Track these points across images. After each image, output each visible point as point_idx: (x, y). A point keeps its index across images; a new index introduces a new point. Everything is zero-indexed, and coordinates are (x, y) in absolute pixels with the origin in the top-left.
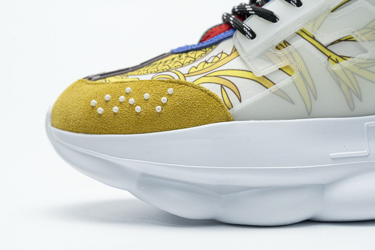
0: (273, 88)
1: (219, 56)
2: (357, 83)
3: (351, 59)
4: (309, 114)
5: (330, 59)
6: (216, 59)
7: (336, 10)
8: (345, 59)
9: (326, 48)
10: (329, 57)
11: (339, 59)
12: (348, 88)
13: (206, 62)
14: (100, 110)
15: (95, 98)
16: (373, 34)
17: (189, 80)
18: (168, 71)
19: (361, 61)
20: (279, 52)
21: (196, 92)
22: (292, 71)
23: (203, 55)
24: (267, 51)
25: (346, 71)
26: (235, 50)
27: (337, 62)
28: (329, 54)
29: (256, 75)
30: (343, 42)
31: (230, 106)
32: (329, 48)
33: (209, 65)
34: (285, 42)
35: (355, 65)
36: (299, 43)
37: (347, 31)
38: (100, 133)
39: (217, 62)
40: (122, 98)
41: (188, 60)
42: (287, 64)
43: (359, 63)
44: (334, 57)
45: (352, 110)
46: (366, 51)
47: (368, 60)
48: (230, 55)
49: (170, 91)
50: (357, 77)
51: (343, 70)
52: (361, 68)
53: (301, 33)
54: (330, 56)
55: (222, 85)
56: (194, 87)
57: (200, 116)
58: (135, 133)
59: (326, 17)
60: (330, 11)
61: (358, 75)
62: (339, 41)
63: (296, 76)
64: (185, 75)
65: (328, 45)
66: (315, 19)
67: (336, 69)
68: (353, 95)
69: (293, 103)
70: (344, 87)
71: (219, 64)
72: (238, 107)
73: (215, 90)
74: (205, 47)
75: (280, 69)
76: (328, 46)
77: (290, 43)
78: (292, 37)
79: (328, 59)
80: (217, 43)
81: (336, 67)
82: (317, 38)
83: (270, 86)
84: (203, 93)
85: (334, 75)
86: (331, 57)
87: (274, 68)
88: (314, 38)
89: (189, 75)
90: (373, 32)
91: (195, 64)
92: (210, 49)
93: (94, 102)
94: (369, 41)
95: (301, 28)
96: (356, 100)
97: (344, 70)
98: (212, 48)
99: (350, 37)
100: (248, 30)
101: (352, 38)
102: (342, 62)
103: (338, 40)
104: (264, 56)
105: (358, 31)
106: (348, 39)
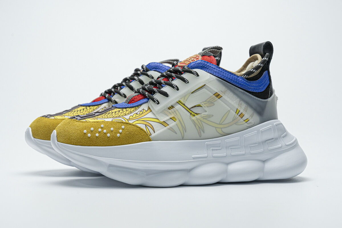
0: (168, 127)
1: (142, 111)
2: (202, 125)
3: (200, 115)
4: (183, 138)
6: (141, 113)
7: (193, 93)
9: (189, 109)
10: (191, 114)
11: (195, 114)
12: (199, 127)
13: (137, 114)
14: (89, 135)
15: (85, 129)
16: (209, 104)
17: (130, 122)
18: (119, 117)
19: (204, 115)
20: (170, 111)
21: (135, 128)
22: (176, 119)
23: (135, 110)
24: (164, 110)
25: (198, 120)
26: (149, 108)
27: (194, 116)
28: (191, 112)
29: (160, 121)
30: (197, 107)
31: (150, 135)
32: (190, 109)
33: (138, 115)
34: (172, 106)
35: (202, 117)
36: (178, 107)
37: (199, 102)
38: (89, 146)
39: (142, 114)
40: (100, 130)
41: (128, 112)
42: (173, 116)
44: (193, 113)
45: (200, 137)
46: (206, 111)
47: (207, 115)
48: (147, 111)
49: (123, 127)
50: (203, 123)
51: (197, 119)
52: (204, 119)
53: (179, 102)
55: (146, 125)
56: (133, 126)
57: (137, 138)
58: (107, 146)
59: (189, 95)
60: (191, 93)
61: (203, 122)
62: (195, 106)
63: (177, 121)
64: (128, 120)
66: (185, 96)
68: (201, 130)
69: (176, 133)
70: (197, 127)
71: (143, 115)
72: (153, 135)
73: (143, 127)
74: (135, 107)
75: (170, 118)
77: (174, 107)
78: (175, 104)
80: (141, 105)
81: (194, 118)
82: (186, 105)
83: (167, 126)
84: (138, 128)
85: (193, 121)
87: (168, 118)
88: (184, 105)
89: (130, 119)
90: (208, 103)
91: (132, 114)
92: (138, 108)
93: (85, 131)
94: (207, 107)
95: (179, 100)
96: (202, 133)
98: (138, 107)
100: (156, 100)
101: (200, 105)
102: (197, 116)
104: (163, 112)
105: (203, 102)
106: (199, 106)
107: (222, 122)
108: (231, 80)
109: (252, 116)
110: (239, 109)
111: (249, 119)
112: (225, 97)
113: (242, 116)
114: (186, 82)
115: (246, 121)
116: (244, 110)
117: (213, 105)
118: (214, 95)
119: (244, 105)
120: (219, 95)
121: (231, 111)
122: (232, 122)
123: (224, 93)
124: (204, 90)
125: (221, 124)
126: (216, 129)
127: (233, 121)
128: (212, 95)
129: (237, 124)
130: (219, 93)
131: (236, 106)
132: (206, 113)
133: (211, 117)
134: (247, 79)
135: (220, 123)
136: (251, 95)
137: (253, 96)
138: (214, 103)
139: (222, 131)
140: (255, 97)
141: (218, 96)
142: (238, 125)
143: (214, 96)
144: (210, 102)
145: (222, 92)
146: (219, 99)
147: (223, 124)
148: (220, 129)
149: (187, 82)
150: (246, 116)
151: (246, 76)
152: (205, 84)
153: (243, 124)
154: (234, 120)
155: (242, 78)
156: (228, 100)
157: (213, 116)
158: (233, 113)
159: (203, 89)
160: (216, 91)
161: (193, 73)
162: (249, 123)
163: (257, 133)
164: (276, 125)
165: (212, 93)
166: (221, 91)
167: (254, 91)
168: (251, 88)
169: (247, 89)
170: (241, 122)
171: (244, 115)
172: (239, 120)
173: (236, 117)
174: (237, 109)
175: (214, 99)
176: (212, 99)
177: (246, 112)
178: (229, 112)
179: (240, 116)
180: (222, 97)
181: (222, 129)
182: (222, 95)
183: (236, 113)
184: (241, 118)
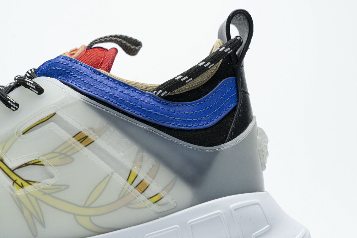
2: (40, 209)
3: (36, 184)
5: (15, 184)
7: (28, 132)
8: (30, 184)
9: (12, 171)
10: (15, 182)
11: (25, 183)
12: (31, 214)
16: (60, 159)
19: (46, 186)
25: (30, 197)
27: (22, 186)
28: (15, 177)
30: (30, 166)
32: (16, 171)
35: (39, 190)
37: (35, 154)
43: (43, 189)
44: (19, 181)
45: (35, 236)
46: (52, 176)
47: (53, 185)
50: (41, 204)
51: (26, 195)
52: (45, 194)
54: (16, 180)
59: (16, 139)
60: (21, 133)
61: (41, 200)
62: (27, 164)
65: (15, 168)
67: (19, 194)
68: (36, 221)
70: (26, 213)
76: (14, 170)
79: (13, 184)
81: (20, 192)
86: (16, 182)
88: (2, 161)
90: (59, 157)
94: (54, 165)
96: (38, 226)
97: (28, 195)
99: (38, 161)
101: (40, 162)
102: (28, 187)
103: (25, 164)
105: (46, 155)
106: (35, 163)
107: (93, 202)
108: (122, 102)
109: (168, 188)
110: (135, 171)
111: (162, 194)
112: (100, 142)
113: (142, 187)
114: (12, 108)
115: (155, 199)
116: (148, 174)
117: (72, 162)
118: (74, 137)
119: (149, 162)
120: (87, 137)
121: (116, 176)
122: (116, 201)
123: (99, 133)
124: (51, 126)
125: (88, 207)
126: (75, 218)
127: (119, 199)
128: (67, 136)
129: (131, 206)
130: (86, 134)
131: (129, 164)
132: (51, 181)
133: (63, 190)
134: (165, 98)
135: (86, 205)
136: (171, 138)
137: (176, 140)
138: (73, 156)
139: (92, 223)
140: (181, 142)
142: (133, 208)
143: (74, 140)
144: (64, 154)
145: (94, 131)
146: (86, 146)
147: (92, 205)
148: (88, 217)
149: (15, 108)
150: (154, 188)
151: (161, 93)
152: (55, 114)
153: (146, 207)
154: (123, 196)
155: (153, 96)
156: (109, 149)
157: (68, 187)
158: (120, 180)
159: (49, 124)
160: (80, 128)
161: (28, 87)
162: (163, 205)
163: (179, 229)
164: (235, 210)
165: (69, 133)
166: (90, 128)
167: (183, 127)
168: (176, 119)
169: (162, 121)
170: (140, 202)
171: (149, 185)
172: (136, 198)
173: (127, 191)
174: (131, 171)
175: (74, 147)
176: (68, 147)
177: (153, 179)
178: (109, 177)
179: (138, 186)
180: (94, 143)
181: (92, 218)
182: (93, 139)
183: (128, 179)
184: (140, 192)
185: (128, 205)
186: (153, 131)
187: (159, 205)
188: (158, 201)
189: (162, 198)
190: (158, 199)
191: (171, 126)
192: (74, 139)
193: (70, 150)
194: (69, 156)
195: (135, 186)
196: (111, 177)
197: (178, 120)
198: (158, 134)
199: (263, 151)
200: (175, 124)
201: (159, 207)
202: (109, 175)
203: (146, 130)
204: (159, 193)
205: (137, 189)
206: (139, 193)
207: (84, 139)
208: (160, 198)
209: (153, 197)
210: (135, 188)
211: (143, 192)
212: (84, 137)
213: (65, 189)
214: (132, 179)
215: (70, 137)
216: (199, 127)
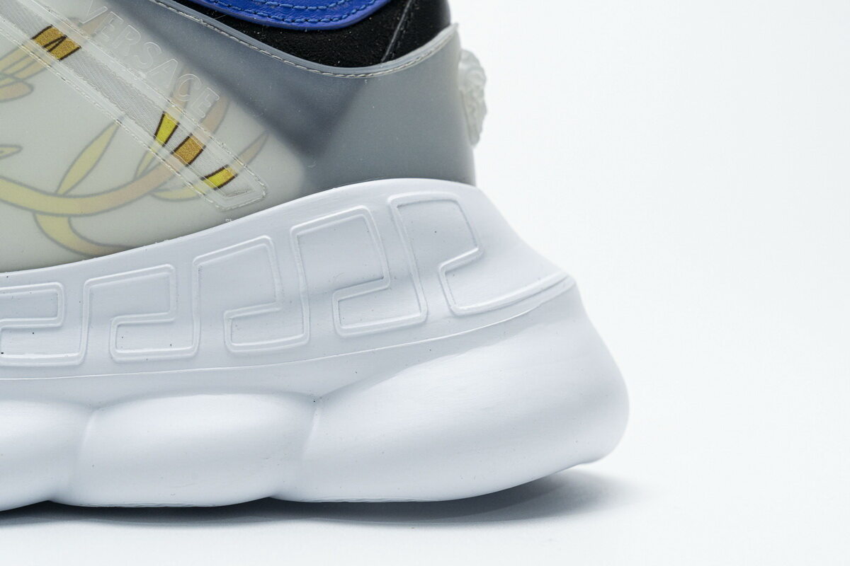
107: (77, 184)
109: (249, 155)
110: (173, 114)
111: (234, 169)
112: (94, 49)
113: (189, 152)
115: (219, 179)
116: (202, 121)
117: (29, 93)
118: (34, 38)
119: (204, 95)
120: (64, 38)
121: (129, 125)
122: (128, 184)
125: (66, 195)
126: (36, 220)
127: (135, 179)
128: (19, 36)
129: (163, 195)
130: (62, 30)
131: (159, 99)
135: (61, 191)
136: (257, 44)
137: (267, 49)
138: (30, 81)
139: (75, 232)
141: (55, 43)
142: (167, 200)
144: (12, 76)
145: (80, 25)
146: (62, 59)
148: (65, 220)
150: (216, 155)
153: (198, 197)
154: (145, 173)
156: (114, 65)
157: (19, 148)
158: (138, 136)
160: (48, 18)
162: (235, 194)
163: (271, 242)
164: (399, 207)
165: (22, 30)
166: (73, 19)
167: (284, 23)
168: (268, 5)
169: (236, 8)
170: (185, 185)
171: (205, 147)
172: (174, 176)
173: (154, 158)
174: (163, 116)
175: (34, 61)
176: (21, 60)
177: (214, 132)
178: (112, 129)
179: (179, 150)
180: (80, 50)
181: (74, 220)
182: (78, 42)
183: (156, 134)
184: (183, 162)
185: (155, 192)
186: (215, 27)
187: (227, 195)
188: (225, 184)
189: (233, 178)
190: (225, 181)
191: (255, 17)
192: (34, 42)
193: (24, 68)
194: (22, 81)
195: (172, 150)
196: (118, 128)
197: (273, 7)
198: (227, 35)
199: (473, 99)
200: (265, 15)
201: (227, 198)
202: (113, 123)
203: (199, 25)
204: (227, 166)
205: (176, 156)
206: (182, 165)
207: (57, 42)
208: (229, 178)
209: (213, 174)
210: (172, 153)
211: (190, 163)
212: (59, 39)
213: (13, 153)
214: (164, 133)
215: (26, 37)
216: (321, 25)
